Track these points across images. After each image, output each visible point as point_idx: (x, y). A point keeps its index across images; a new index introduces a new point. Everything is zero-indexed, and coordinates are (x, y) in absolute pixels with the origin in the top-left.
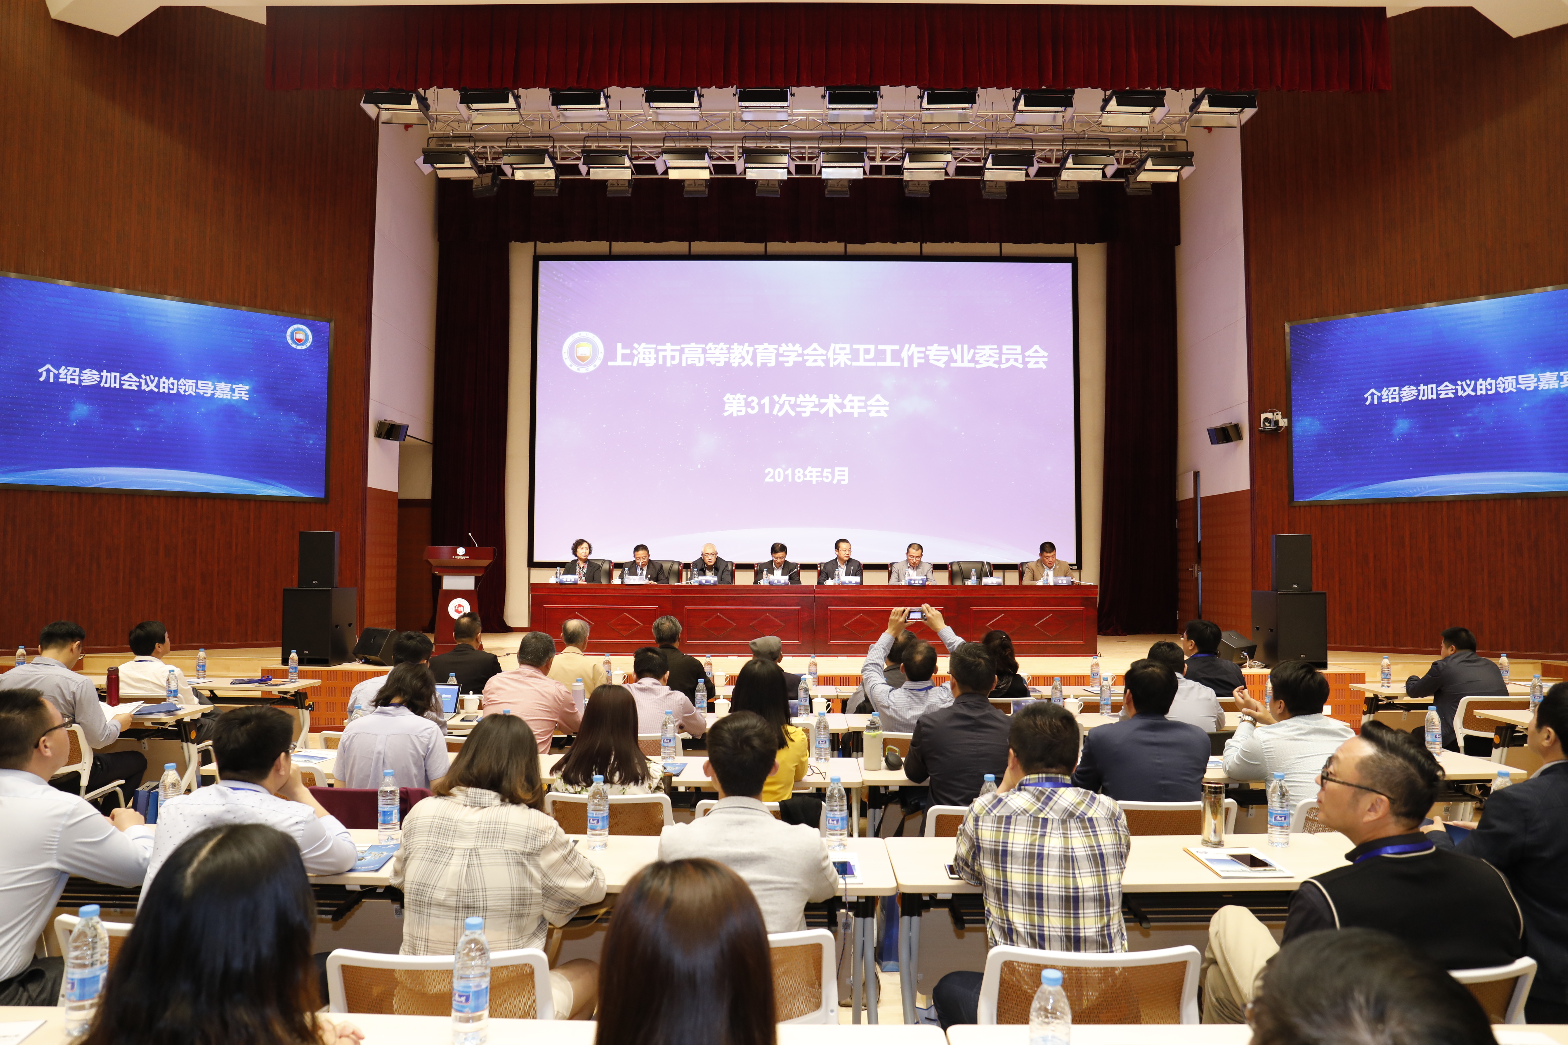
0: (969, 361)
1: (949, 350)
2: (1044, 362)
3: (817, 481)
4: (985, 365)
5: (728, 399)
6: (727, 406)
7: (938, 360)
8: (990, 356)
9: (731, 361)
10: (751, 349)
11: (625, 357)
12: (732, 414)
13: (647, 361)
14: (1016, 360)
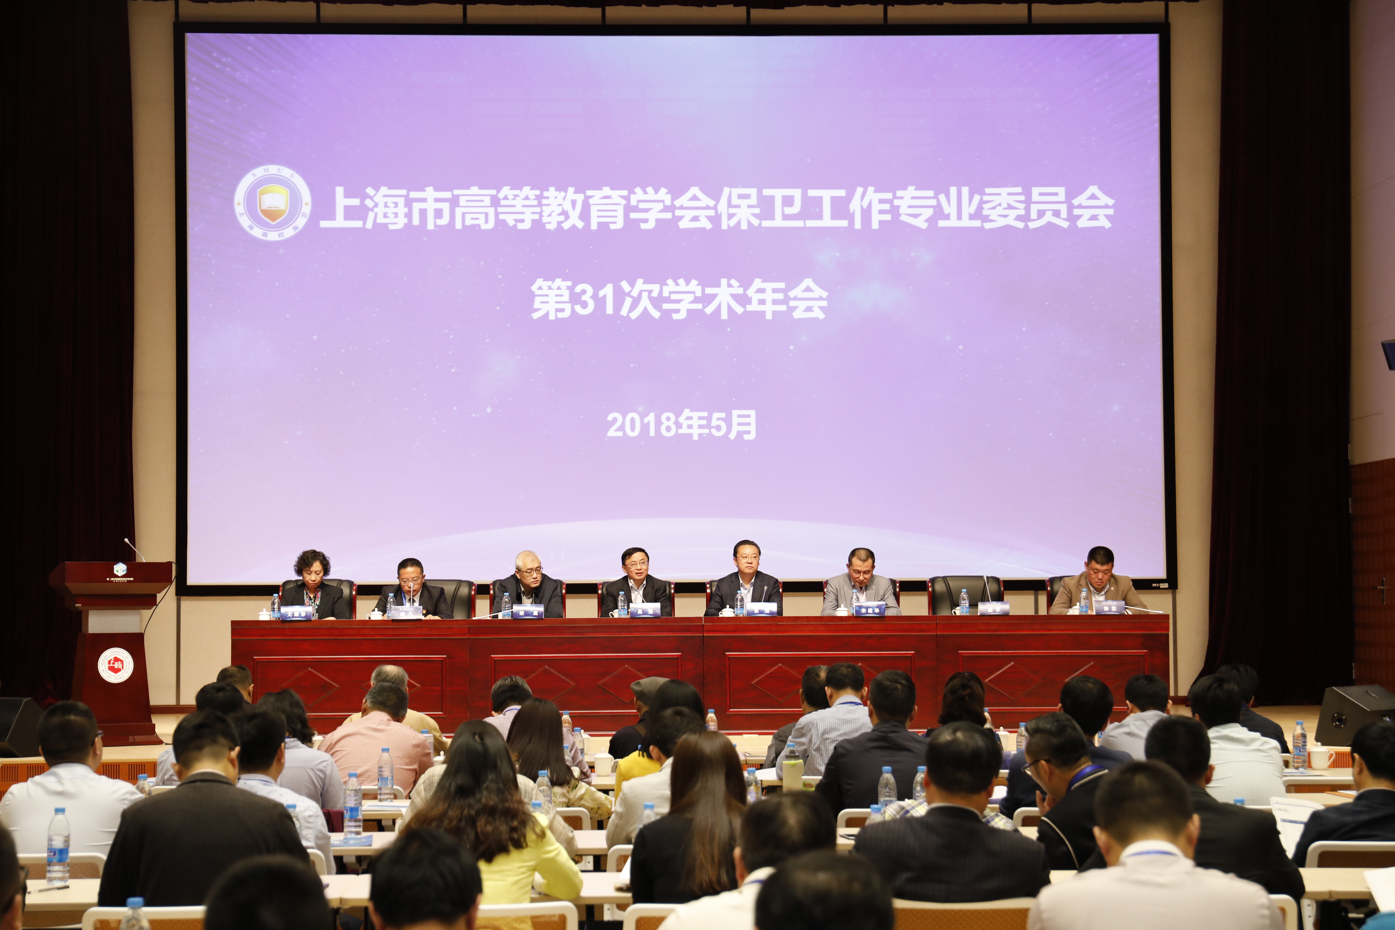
0: (972, 217)
1: (936, 197)
2: (1108, 217)
3: (700, 435)
4: (1001, 222)
5: (540, 288)
6: (537, 300)
7: (916, 216)
8: (1010, 207)
9: (545, 220)
10: (580, 198)
11: (350, 213)
12: (547, 314)
13: (391, 219)
14: (1057, 213)
